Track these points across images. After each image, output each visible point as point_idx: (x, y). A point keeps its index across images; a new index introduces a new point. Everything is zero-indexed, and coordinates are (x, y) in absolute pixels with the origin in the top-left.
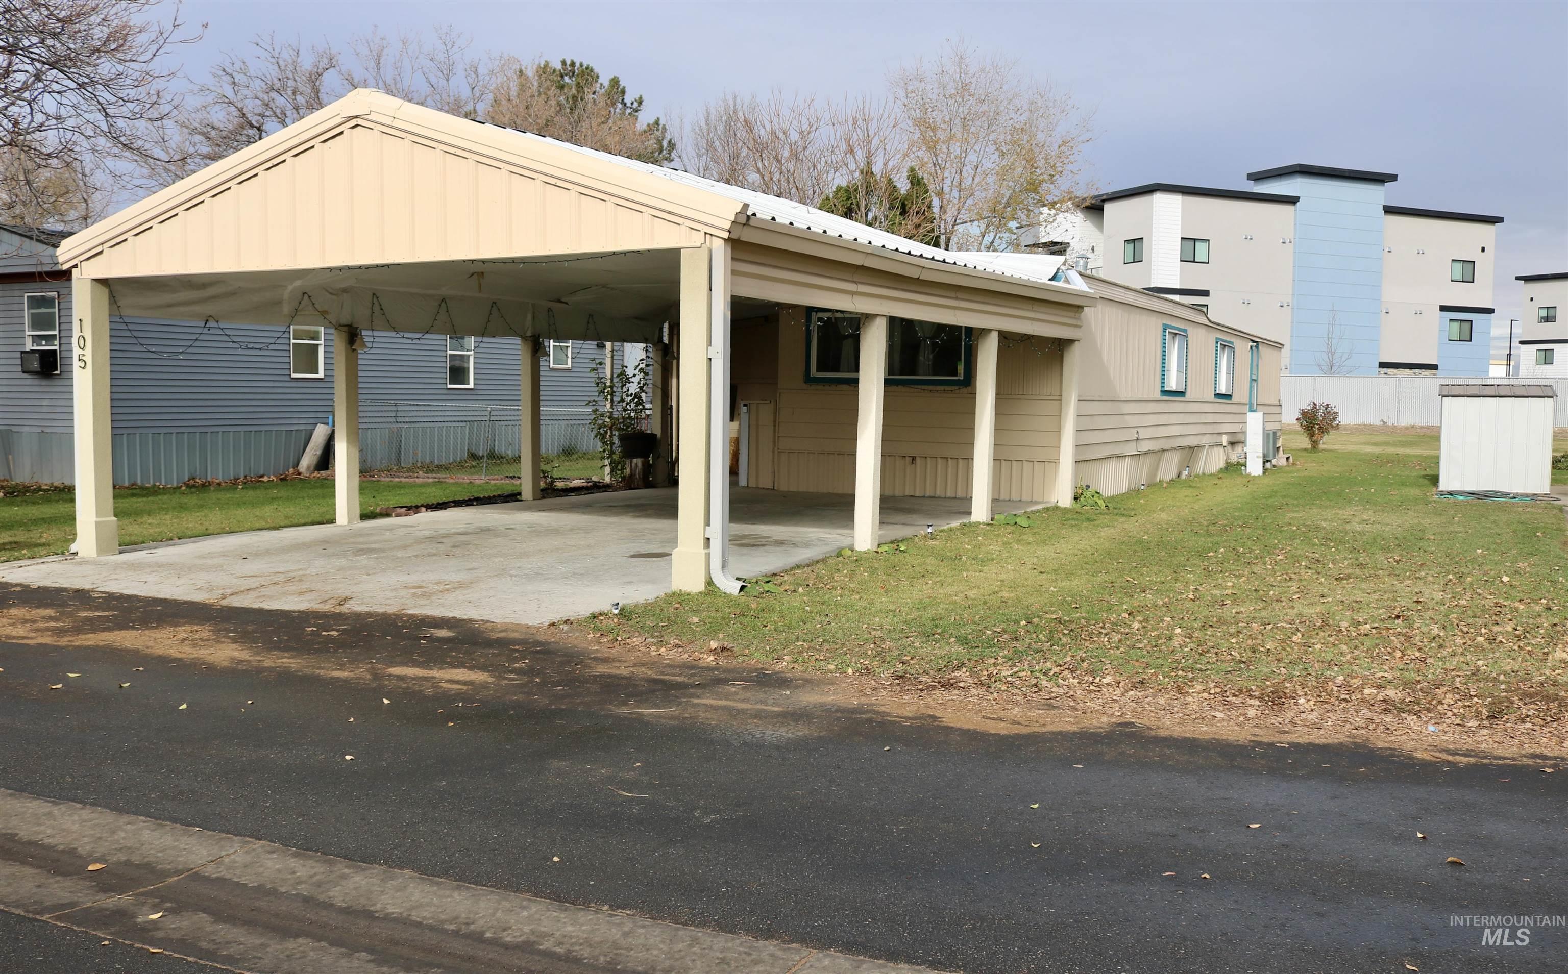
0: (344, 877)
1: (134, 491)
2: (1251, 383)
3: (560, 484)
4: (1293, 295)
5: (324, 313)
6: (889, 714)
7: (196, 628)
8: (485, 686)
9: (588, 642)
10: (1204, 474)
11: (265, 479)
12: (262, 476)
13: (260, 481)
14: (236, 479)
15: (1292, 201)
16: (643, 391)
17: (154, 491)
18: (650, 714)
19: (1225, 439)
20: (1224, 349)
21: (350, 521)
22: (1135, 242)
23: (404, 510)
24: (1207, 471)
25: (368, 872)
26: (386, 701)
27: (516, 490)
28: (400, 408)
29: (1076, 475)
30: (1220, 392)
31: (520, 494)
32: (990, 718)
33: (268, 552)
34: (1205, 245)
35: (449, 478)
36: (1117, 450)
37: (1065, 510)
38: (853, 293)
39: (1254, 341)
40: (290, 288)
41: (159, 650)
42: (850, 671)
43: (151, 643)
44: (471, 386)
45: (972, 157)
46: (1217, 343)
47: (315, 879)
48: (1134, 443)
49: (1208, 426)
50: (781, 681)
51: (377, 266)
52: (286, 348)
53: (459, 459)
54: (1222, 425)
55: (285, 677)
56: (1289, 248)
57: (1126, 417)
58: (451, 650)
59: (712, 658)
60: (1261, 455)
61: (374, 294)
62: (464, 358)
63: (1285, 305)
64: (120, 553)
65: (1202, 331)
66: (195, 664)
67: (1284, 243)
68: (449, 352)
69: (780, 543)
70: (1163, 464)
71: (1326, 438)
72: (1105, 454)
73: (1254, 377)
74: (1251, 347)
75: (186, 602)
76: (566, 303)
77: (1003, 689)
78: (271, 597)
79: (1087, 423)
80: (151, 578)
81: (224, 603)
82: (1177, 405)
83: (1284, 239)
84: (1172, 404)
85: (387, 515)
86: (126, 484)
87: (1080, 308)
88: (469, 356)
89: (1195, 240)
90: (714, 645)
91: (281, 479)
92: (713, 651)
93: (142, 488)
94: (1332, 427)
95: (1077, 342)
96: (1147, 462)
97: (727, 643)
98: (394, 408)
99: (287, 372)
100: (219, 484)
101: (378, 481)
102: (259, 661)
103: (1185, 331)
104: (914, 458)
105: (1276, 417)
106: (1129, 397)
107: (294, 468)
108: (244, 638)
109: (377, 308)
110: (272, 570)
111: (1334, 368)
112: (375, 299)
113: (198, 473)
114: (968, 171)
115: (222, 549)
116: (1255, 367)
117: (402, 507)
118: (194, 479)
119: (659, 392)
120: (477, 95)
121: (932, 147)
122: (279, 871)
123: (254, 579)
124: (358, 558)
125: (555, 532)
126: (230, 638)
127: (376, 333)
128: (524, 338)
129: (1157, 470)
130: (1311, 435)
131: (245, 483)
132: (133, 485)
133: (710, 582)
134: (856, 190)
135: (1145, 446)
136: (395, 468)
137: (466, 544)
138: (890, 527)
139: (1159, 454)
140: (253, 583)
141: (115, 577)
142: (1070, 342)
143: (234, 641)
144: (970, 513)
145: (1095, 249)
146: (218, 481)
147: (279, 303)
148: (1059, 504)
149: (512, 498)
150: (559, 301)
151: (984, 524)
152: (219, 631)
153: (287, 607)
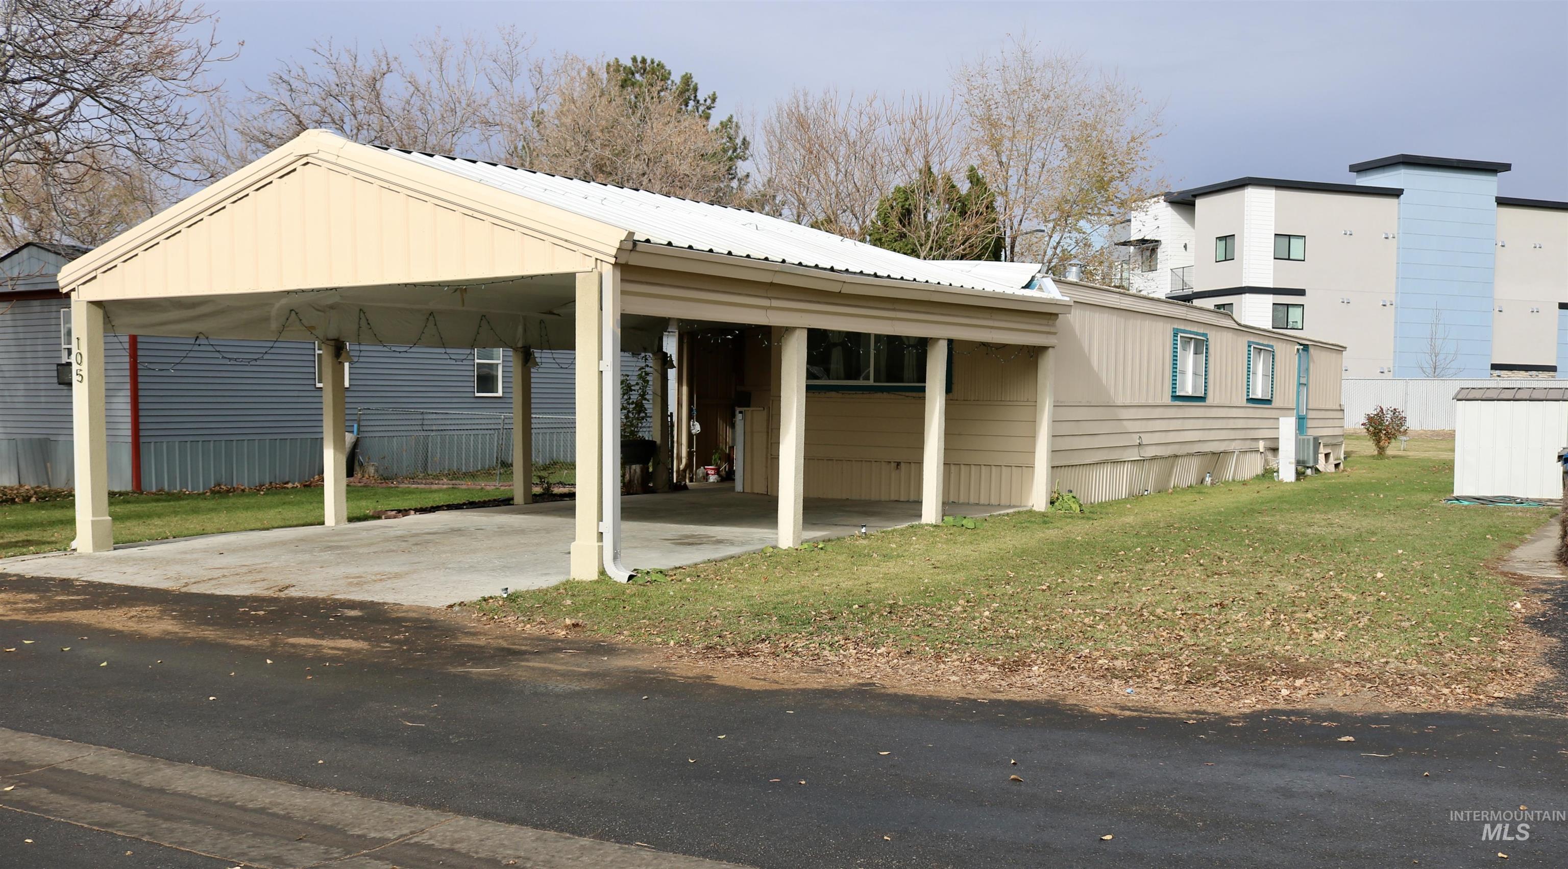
0: (159, 770)
1: (159, 497)
2: (1298, 388)
3: (557, 490)
4: (1397, 293)
5: (311, 329)
6: (673, 675)
7: (147, 608)
8: (358, 652)
9: (472, 621)
10: (1234, 480)
11: (290, 485)
12: (287, 483)
13: (285, 488)
14: (261, 486)
15: (1396, 193)
16: (646, 399)
17: (179, 497)
18: (476, 673)
19: (1261, 445)
20: (1259, 353)
21: (337, 523)
22: (1227, 239)
23: (394, 513)
24: (1238, 478)
25: (177, 768)
26: (269, 661)
27: (509, 495)
28: (426, 417)
29: (1052, 480)
30: (1254, 397)
31: (512, 499)
32: (756, 679)
33: (245, 549)
34: (1301, 241)
35: (465, 484)
36: (1114, 456)
37: (1043, 515)
38: (766, 308)
39: (1301, 345)
40: (277, 305)
41: (107, 625)
42: (672, 643)
43: (104, 620)
44: (500, 394)
45: (1038, 155)
46: (1249, 346)
47: (136, 771)
48: (1136, 449)
49: (1238, 432)
50: (611, 650)
51: (327, 289)
52: (312, 358)
53: (487, 466)
54: (1257, 431)
55: (201, 644)
56: (1393, 243)
57: (1125, 422)
58: (350, 626)
59: (564, 633)
60: (1293, 461)
61: (361, 310)
62: (493, 367)
63: (1388, 304)
64: (115, 549)
65: (1228, 336)
66: (132, 635)
67: (1387, 238)
68: (477, 361)
69: (719, 542)
70: (1177, 470)
71: (1393, 443)
72: (1096, 460)
73: (1303, 381)
74: (1298, 350)
75: (152, 589)
76: (559, 315)
77: (788, 657)
78: (225, 585)
79: (1065, 429)
80: (129, 570)
81: (184, 590)
82: (1195, 410)
83: (1387, 234)
84: (1187, 409)
85: (379, 518)
86: (154, 490)
87: (1055, 316)
88: (497, 364)
89: (1289, 236)
90: (568, 621)
91: (305, 486)
92: (567, 627)
93: (168, 494)
94: (1400, 432)
95: (1050, 349)
96: (1155, 467)
97: (581, 621)
98: (420, 417)
99: (312, 382)
100: (243, 490)
101: (397, 487)
102: (186, 633)
103: (1205, 335)
104: (898, 464)
105: (1337, 423)
106: (1128, 403)
107: (319, 475)
108: (184, 616)
109: (363, 322)
110: (240, 564)
111: (1438, 371)
112: (362, 314)
113: (224, 480)
114: (1034, 169)
115: (206, 546)
116: (1304, 370)
117: (392, 510)
118: (219, 485)
119: (659, 399)
120: (542, 96)
121: (996, 145)
122: (114, 766)
123: (218, 571)
124: (322, 554)
125: (522, 531)
126: (172, 616)
127: (362, 348)
128: (515, 349)
129: (1170, 475)
130: (1378, 441)
131: (269, 489)
132: (160, 491)
133: (602, 572)
134: (913, 192)
135: (1150, 452)
136: (422, 475)
137: (428, 542)
138: (839, 528)
139: (1170, 460)
140: (216, 574)
141: (102, 569)
142: (1042, 349)
143: (174, 618)
144: (920, 516)
145: (1188, 247)
146: (243, 488)
147: (267, 319)
148: (1034, 508)
149: (504, 503)
150: (551, 313)
151: (932, 526)
152: (165, 611)
153: (234, 593)
